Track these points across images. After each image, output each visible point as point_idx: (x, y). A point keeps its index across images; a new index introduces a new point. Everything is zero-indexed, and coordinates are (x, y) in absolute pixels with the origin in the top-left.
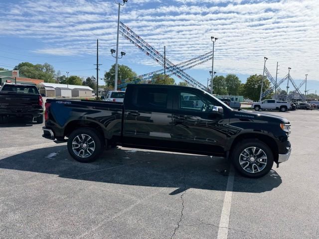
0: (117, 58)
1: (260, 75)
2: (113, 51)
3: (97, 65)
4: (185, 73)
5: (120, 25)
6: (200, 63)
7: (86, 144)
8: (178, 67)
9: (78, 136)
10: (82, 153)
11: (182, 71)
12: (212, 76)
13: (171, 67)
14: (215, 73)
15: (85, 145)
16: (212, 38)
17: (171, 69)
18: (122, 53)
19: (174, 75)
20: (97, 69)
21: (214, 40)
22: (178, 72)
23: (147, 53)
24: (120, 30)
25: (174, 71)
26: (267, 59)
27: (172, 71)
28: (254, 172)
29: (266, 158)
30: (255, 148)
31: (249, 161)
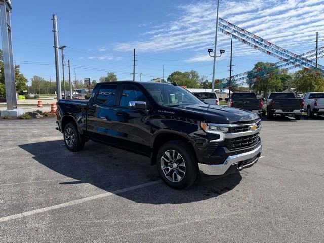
0: (215, 56)
2: (210, 51)
3: (231, 66)
5: (219, 21)
9: (67, 129)
18: (221, 51)
20: (231, 71)
23: (255, 46)
25: (297, 63)
28: (174, 181)
29: (185, 166)
30: (174, 151)
31: (171, 167)
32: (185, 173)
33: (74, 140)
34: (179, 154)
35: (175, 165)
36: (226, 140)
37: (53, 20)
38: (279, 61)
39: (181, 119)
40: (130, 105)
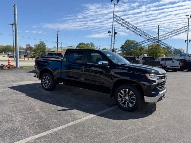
0: (112, 36)
2: (109, 32)
3: (114, 41)
4: (162, 42)
5: (115, 16)
9: (44, 77)
10: (46, 85)
11: (160, 41)
12: (187, 43)
13: (151, 39)
14: (190, 41)
15: (47, 82)
18: (115, 33)
20: (114, 44)
22: (156, 42)
23: (133, 31)
24: (114, 19)
25: (154, 41)
27: (152, 41)
28: (127, 107)
29: (135, 98)
30: (127, 90)
31: (124, 99)
32: (135, 102)
33: (50, 84)
34: (131, 92)
35: (127, 98)
36: (158, 83)
37: (14, 7)
39: (133, 72)
40: (99, 63)
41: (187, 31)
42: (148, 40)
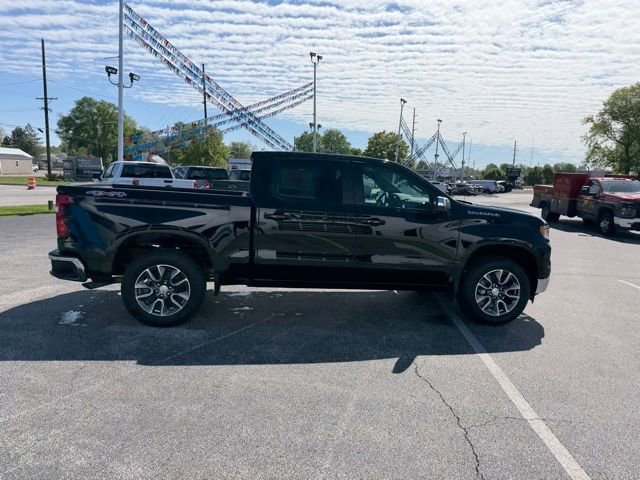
0: (120, 85)
1: (391, 134)
2: (110, 70)
3: (46, 99)
4: (264, 125)
5: (125, 11)
6: (292, 106)
7: (168, 285)
8: (251, 110)
9: (147, 270)
10: (158, 306)
11: (258, 119)
13: (237, 110)
14: (319, 126)
15: (164, 288)
16: (312, 55)
17: (237, 115)
18: (131, 75)
19: (244, 128)
20: (46, 109)
21: (315, 59)
22: (250, 122)
23: (187, 78)
24: (124, 22)
25: (243, 120)
26: (405, 102)
27: (238, 119)
28: (498, 314)
29: (519, 288)
30: (501, 271)
31: (490, 296)
32: (518, 298)
34: (510, 274)
35: (495, 291)
38: (221, 112)
41: (312, 100)
42: (229, 113)
